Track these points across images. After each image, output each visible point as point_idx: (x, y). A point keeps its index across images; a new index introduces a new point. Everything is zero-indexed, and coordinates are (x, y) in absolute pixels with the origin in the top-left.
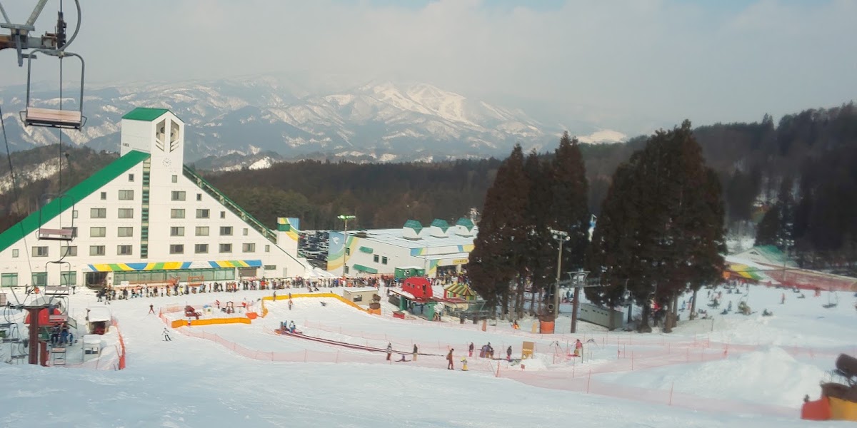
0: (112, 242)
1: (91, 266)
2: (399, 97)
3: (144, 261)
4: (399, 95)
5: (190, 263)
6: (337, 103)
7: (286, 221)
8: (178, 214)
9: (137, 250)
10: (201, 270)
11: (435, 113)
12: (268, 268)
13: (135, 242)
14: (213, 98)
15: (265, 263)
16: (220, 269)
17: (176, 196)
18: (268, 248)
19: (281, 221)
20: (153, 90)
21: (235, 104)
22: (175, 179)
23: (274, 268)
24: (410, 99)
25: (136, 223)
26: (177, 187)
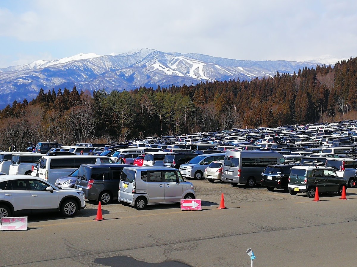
2: (162, 68)
4: (163, 66)
6: (124, 75)
11: (187, 75)
14: (43, 79)
20: (3, 78)
21: (57, 82)
24: (170, 68)
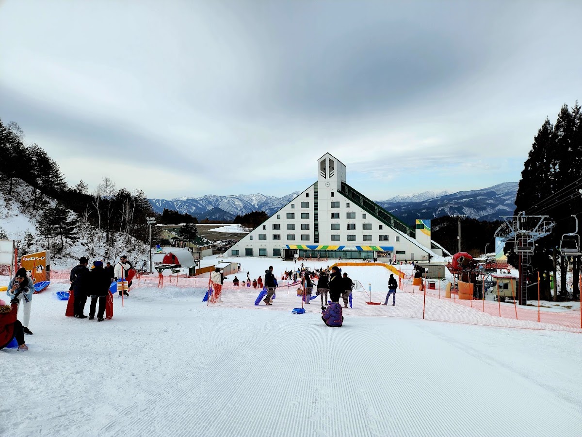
0: (298, 232)
1: (287, 246)
3: (316, 244)
5: (344, 247)
7: (420, 222)
8: (335, 216)
9: (312, 238)
10: (351, 251)
12: (398, 252)
13: (311, 232)
15: (396, 248)
16: (364, 252)
17: (334, 205)
18: (397, 239)
19: (417, 222)
22: (332, 194)
23: (404, 252)
25: (311, 221)
26: (334, 199)
